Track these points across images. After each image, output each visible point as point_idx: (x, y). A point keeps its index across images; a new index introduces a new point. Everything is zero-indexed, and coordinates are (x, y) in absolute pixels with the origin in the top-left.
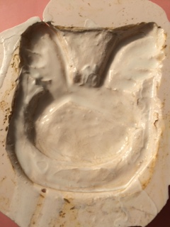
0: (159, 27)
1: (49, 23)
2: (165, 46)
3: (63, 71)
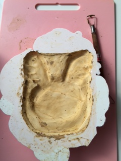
0: (90, 52)
1: (37, 51)
3: (45, 75)
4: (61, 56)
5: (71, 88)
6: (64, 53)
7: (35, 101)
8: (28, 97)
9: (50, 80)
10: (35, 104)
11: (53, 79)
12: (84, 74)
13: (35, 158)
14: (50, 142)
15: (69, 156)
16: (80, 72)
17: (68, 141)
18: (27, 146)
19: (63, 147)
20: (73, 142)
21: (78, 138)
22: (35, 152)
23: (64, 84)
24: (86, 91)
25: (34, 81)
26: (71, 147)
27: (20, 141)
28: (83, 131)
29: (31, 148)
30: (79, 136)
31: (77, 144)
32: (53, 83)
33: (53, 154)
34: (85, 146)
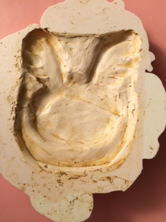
0: (137, 34)
1: (46, 29)
2: (141, 50)
3: (59, 70)
4: (86, 40)
5: (101, 94)
6: (93, 33)
7: (38, 113)
8: (26, 105)
9: (65, 80)
10: (38, 119)
11: (71, 77)
12: (124, 72)
13: (33, 209)
14: (59, 181)
15: (92, 208)
16: (118, 68)
17: (91, 181)
18: (19, 187)
19: (82, 192)
20: (101, 183)
21: (109, 178)
22: (32, 200)
23: (89, 87)
24: (127, 98)
25: (38, 79)
26: (97, 191)
27: (7, 179)
28: (119, 165)
29: (26, 192)
30: (111, 174)
31: (108, 188)
32: (70, 85)
33: (65, 204)
34: (121, 191)
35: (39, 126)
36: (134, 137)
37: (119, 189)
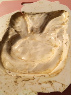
0: (66, 11)
2: (69, 17)
4: (41, 15)
6: (44, 12)
8: (7, 41)
11: (32, 30)
14: (16, 82)
16: (57, 26)
17: (37, 84)
19: (30, 91)
20: (44, 85)
21: (50, 82)
23: (41, 35)
26: (41, 91)
28: (57, 73)
30: (52, 79)
32: (31, 34)
34: (59, 92)
35: (12, 53)
36: (67, 56)
37: (58, 90)
